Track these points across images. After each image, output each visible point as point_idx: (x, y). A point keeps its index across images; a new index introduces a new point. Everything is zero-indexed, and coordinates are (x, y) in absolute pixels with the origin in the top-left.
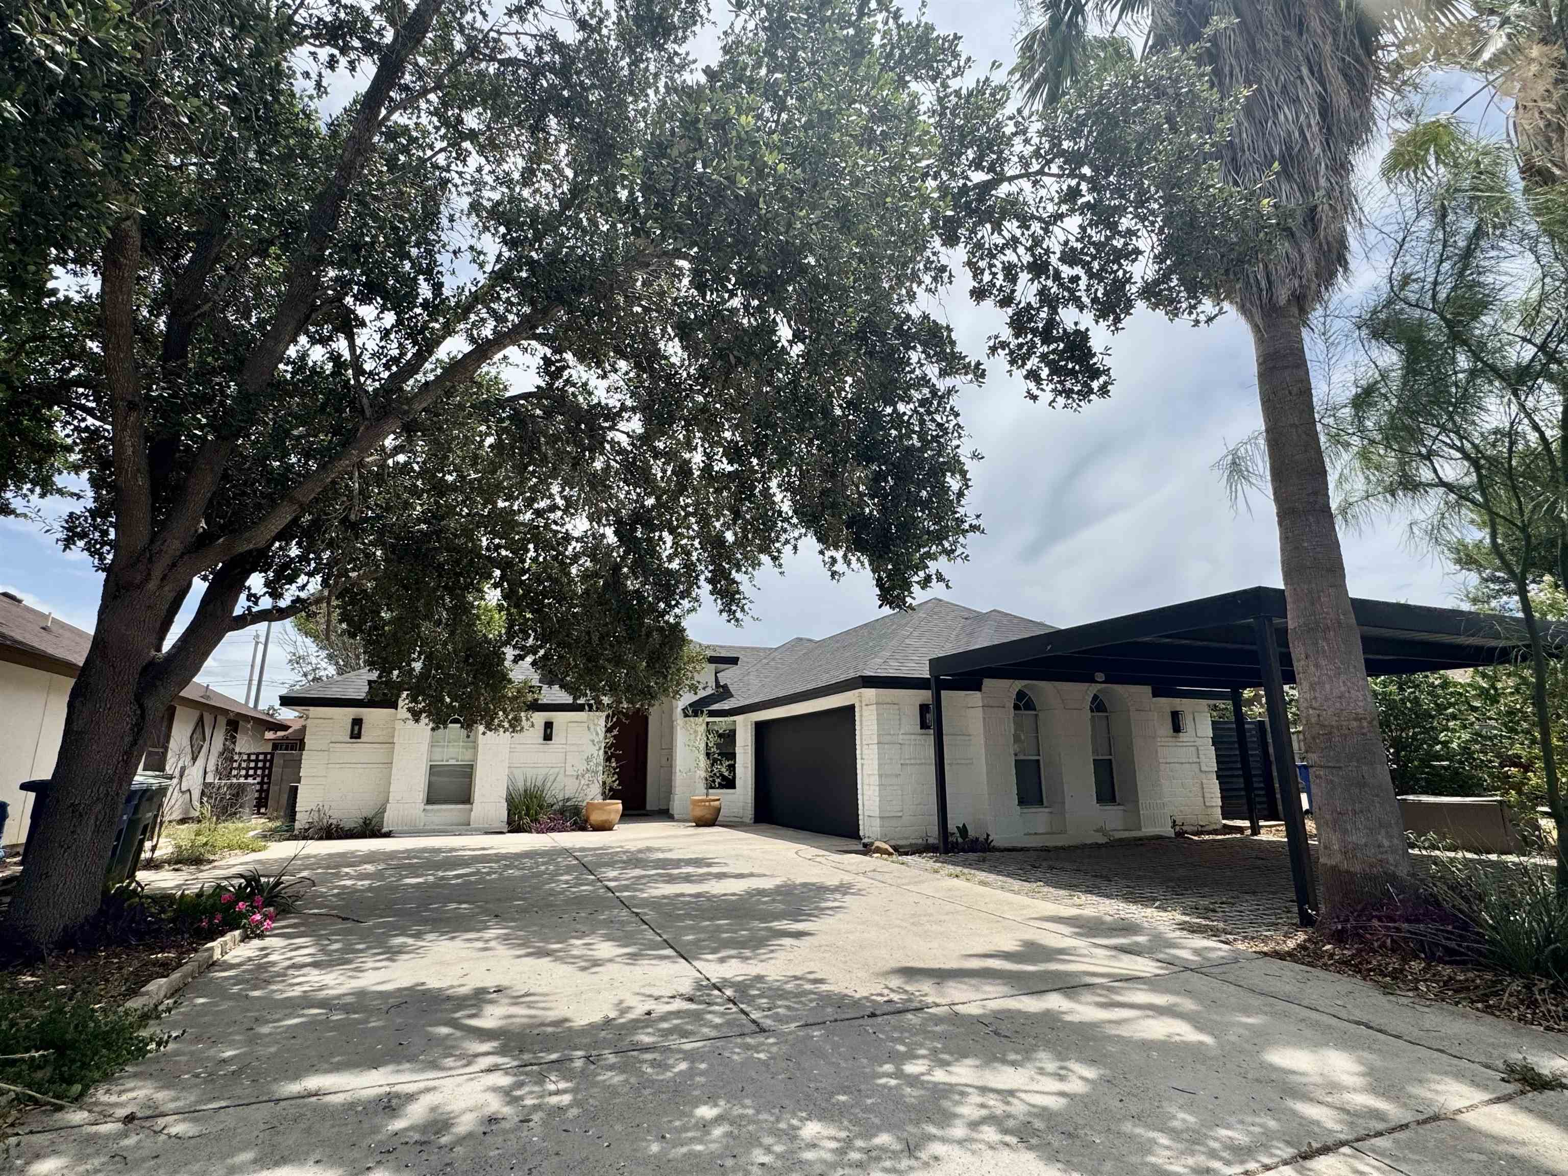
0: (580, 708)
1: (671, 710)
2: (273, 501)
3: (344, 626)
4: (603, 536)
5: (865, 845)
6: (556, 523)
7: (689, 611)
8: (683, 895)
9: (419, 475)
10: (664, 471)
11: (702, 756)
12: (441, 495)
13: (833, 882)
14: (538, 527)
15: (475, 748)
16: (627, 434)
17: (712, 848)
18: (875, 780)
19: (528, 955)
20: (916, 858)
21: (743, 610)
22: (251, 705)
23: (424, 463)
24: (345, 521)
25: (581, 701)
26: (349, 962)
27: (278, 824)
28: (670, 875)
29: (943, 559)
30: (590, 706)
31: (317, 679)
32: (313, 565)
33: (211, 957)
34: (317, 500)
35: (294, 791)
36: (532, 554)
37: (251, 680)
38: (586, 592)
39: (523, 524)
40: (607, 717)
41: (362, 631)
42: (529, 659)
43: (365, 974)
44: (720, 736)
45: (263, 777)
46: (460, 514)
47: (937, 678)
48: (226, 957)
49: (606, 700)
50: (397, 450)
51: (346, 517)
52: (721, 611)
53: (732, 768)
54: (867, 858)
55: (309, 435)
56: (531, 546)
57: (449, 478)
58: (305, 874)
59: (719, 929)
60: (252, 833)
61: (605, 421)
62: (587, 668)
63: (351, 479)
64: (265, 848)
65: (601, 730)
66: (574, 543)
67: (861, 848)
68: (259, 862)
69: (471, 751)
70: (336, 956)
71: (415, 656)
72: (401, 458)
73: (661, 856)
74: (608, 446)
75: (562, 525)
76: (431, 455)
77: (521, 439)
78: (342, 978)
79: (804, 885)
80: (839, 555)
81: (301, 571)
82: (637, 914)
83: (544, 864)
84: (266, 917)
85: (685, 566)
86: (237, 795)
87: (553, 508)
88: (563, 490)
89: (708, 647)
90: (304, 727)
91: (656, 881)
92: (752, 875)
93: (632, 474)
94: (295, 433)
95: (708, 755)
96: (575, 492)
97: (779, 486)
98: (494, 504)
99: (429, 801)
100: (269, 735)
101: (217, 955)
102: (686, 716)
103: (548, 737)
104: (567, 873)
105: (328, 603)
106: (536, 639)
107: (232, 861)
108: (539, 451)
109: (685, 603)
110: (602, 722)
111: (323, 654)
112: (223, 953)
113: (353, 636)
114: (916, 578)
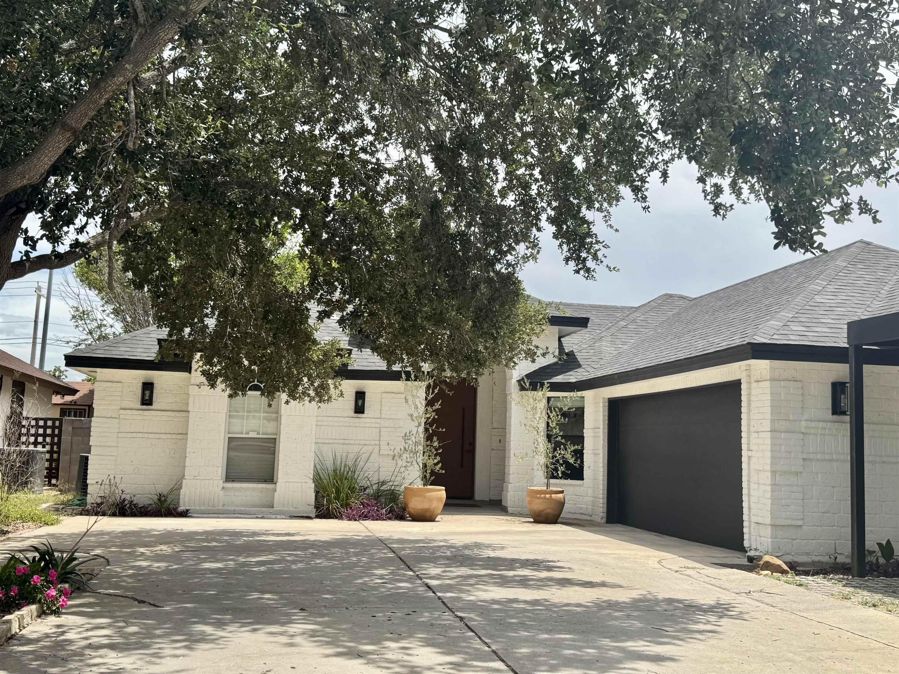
0: (395, 376)
1: (505, 381)
2: (44, 128)
3: (130, 274)
4: (422, 166)
5: (751, 559)
6: (364, 150)
7: (526, 258)
8: (516, 601)
9: (204, 94)
10: (495, 79)
11: (542, 439)
12: (229, 117)
13: (708, 600)
14: (342, 156)
15: (277, 420)
16: (449, 32)
17: (553, 548)
18: (766, 478)
19: (338, 655)
20: (819, 579)
21: (595, 257)
22: (37, 365)
23: (208, 78)
24: (122, 150)
25: (396, 367)
26: (146, 646)
27: (71, 497)
28: (501, 577)
29: (870, 182)
30: (408, 374)
31: (103, 338)
32: (91, 204)
33: (10, 629)
34: (90, 125)
35: (84, 462)
36: (336, 189)
37: (35, 338)
38: (401, 236)
39: (325, 153)
40: (428, 387)
41: (149, 282)
42: (336, 316)
43: (163, 661)
44: (564, 415)
45: (52, 444)
46: (252, 142)
47: (858, 348)
48: (24, 632)
49: (426, 367)
50: (178, 62)
51: (124, 145)
52: (567, 260)
53: (579, 454)
54: (752, 575)
55: (79, 49)
56: (336, 180)
57: (239, 97)
58: (98, 552)
59: (559, 644)
60: (44, 506)
61: (421, 15)
62: (402, 328)
63: (126, 100)
64: (58, 522)
65: (421, 402)
66: (386, 177)
67: (745, 561)
68: (52, 536)
69: (273, 424)
70: (133, 639)
71: (209, 311)
72: (182, 73)
73: (492, 554)
74: (424, 49)
75: (372, 154)
76: (217, 67)
77: (319, 44)
78: (139, 663)
79: (670, 601)
80: (725, 183)
81: (78, 211)
82: (461, 619)
83: (356, 554)
84: (61, 592)
85: (523, 203)
86: (27, 463)
87: (362, 131)
88: (373, 108)
89: (550, 304)
90: (92, 393)
91: (486, 583)
92: (603, 584)
93: (455, 84)
94: (65, 46)
95: (549, 437)
96: (388, 110)
97: (645, 92)
98: (291, 128)
99: (229, 478)
100: (57, 399)
101: (15, 628)
102: (523, 388)
103: (359, 409)
104: (382, 567)
105: (110, 248)
106: (343, 293)
107: (26, 534)
108: (341, 59)
109: (521, 248)
110: (422, 393)
111: (110, 308)
112: (21, 627)
113: (140, 287)
114: (828, 208)
